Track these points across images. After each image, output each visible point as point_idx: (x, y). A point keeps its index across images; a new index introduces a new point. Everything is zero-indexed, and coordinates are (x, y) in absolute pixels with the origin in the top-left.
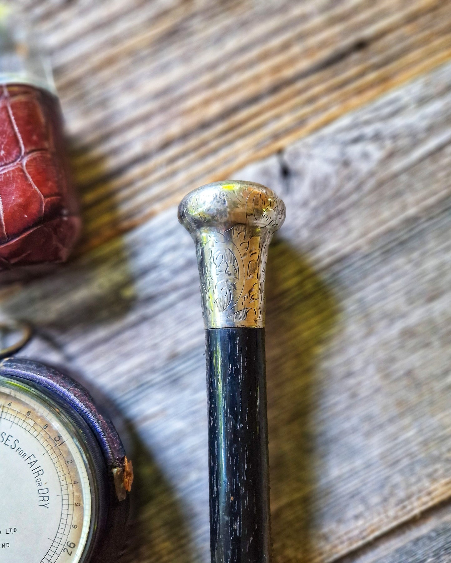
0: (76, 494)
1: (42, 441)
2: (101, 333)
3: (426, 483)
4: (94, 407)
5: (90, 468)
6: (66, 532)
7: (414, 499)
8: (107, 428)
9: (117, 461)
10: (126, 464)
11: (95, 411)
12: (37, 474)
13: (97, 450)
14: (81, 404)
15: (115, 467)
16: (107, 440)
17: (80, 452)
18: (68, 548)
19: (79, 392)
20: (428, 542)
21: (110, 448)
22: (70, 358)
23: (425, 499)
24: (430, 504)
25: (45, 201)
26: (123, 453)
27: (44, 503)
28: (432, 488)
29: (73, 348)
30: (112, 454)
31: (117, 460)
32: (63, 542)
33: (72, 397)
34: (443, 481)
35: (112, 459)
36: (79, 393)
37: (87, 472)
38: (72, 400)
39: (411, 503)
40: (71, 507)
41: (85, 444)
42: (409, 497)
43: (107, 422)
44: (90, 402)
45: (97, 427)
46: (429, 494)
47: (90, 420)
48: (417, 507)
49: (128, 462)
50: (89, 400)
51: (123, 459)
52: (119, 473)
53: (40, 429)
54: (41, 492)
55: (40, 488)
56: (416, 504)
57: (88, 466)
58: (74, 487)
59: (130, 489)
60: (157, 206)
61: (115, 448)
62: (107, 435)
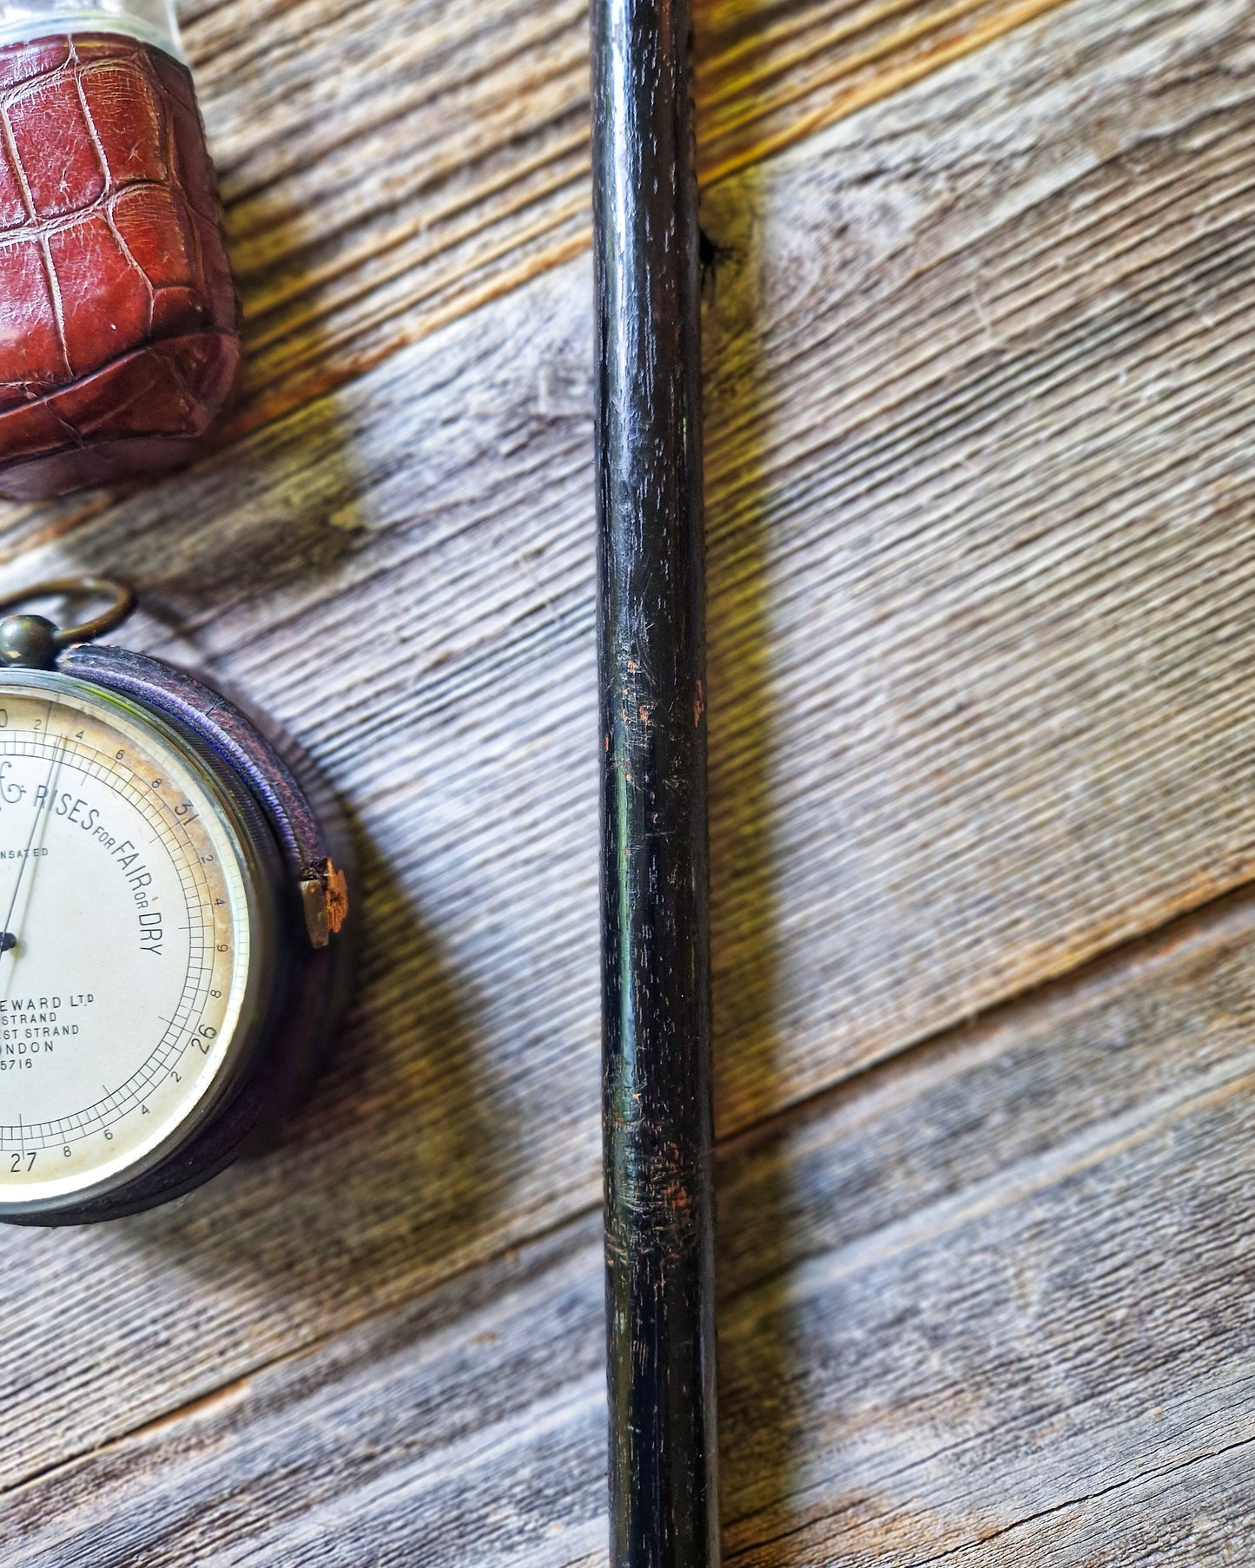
0: (219, 925)
1: (149, 813)
2: (285, 607)
3: (990, 948)
4: (262, 752)
5: (249, 868)
6: (198, 1006)
7: (962, 981)
8: (290, 798)
9: (311, 868)
10: (330, 874)
11: (264, 762)
12: (137, 883)
13: (268, 842)
14: (233, 745)
15: (305, 879)
16: (289, 823)
17: (228, 834)
18: (202, 1038)
19: (231, 719)
20: (993, 1078)
21: (296, 839)
22: (214, 660)
23: (988, 983)
24: (1000, 995)
25: (155, 296)
26: (323, 851)
27: (151, 943)
28: (1005, 960)
29: (221, 639)
30: (301, 852)
31: (311, 865)
32: (191, 1026)
33: (216, 729)
34: (1031, 946)
35: (298, 863)
36: (232, 723)
37: (243, 877)
38: (216, 736)
39: (956, 991)
40: (208, 953)
41: (239, 821)
42: (952, 979)
43: (289, 785)
45: (268, 794)
46: (997, 972)
47: (253, 779)
48: (969, 1003)
49: (336, 870)
51: (323, 865)
52: (313, 893)
53: (143, 788)
54: (144, 920)
55: (143, 911)
56: (966, 994)
57: (245, 864)
58: (216, 911)
59: (337, 928)
60: (411, 324)
61: (306, 842)
62: (289, 812)
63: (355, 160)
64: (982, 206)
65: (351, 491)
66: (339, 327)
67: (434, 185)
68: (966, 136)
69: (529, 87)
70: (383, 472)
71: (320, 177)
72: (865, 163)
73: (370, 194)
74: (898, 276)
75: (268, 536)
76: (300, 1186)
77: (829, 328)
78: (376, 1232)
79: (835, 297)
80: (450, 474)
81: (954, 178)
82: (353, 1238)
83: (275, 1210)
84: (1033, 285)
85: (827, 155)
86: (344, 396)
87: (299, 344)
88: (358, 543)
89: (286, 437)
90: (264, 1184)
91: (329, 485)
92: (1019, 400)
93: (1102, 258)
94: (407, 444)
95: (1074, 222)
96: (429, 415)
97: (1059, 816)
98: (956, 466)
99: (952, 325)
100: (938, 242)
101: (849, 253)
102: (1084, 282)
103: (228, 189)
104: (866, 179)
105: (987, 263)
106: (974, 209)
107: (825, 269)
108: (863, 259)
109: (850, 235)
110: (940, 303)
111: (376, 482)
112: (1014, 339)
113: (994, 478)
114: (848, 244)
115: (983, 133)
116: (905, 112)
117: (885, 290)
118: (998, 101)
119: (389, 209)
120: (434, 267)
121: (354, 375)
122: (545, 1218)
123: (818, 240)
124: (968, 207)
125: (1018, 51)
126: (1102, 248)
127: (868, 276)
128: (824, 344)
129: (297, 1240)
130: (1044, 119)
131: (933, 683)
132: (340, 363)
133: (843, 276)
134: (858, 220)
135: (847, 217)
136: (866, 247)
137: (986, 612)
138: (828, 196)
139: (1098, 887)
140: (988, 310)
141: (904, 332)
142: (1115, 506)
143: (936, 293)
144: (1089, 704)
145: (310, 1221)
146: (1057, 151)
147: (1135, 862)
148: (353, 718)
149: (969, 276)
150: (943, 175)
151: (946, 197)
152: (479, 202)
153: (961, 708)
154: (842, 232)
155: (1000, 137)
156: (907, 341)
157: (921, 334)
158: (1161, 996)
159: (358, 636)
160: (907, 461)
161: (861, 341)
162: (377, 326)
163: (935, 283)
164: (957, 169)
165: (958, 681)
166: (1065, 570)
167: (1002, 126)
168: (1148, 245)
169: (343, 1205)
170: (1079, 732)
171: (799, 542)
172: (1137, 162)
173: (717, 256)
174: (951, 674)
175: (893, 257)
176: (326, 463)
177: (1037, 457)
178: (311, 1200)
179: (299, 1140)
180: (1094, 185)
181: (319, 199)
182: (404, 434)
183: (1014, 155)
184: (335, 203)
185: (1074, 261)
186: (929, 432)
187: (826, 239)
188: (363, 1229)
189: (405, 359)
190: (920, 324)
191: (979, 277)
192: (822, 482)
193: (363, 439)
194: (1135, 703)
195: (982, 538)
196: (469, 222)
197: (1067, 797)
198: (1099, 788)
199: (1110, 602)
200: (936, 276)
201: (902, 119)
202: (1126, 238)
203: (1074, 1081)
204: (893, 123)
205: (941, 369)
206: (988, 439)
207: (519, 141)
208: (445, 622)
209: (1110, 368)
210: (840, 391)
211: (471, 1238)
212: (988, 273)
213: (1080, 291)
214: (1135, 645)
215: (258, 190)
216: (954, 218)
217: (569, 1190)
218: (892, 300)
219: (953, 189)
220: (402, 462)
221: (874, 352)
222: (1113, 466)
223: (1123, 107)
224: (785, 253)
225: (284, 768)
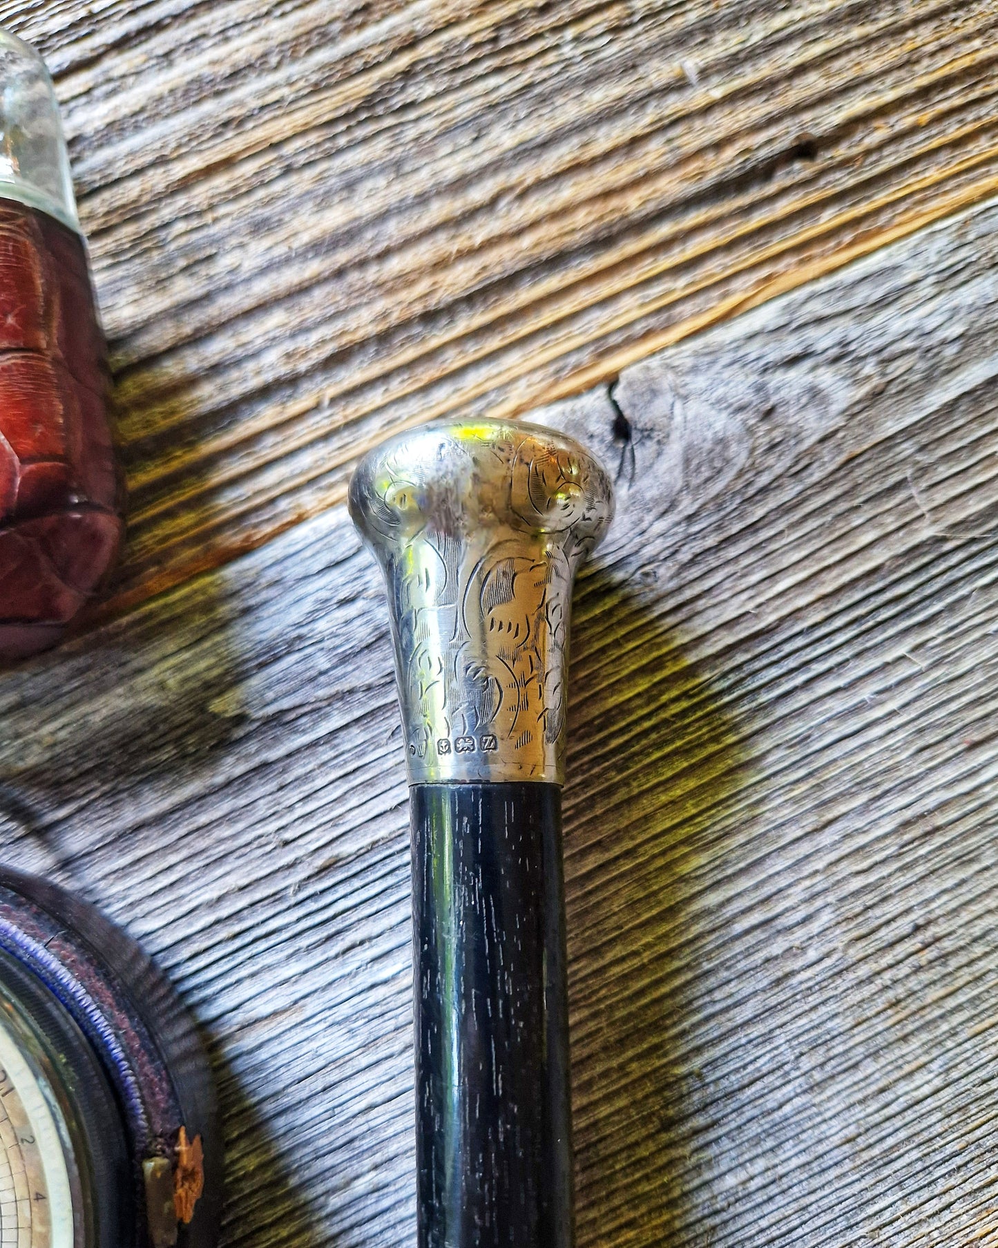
0: (38, 1228)
2: (153, 803)
4: (108, 993)
8: (139, 1051)
9: (160, 1140)
10: (182, 1147)
11: (110, 1005)
13: (107, 1107)
14: (74, 986)
15: (151, 1156)
16: (136, 1082)
17: (53, 1115)
19: (74, 952)
21: (143, 1103)
26: (176, 1118)
29: (77, 840)
30: (149, 1120)
31: (161, 1136)
33: (55, 965)
35: (144, 1135)
36: (74, 956)
37: (69, 1170)
38: (53, 974)
41: (69, 1094)
43: (139, 1034)
44: (99, 980)
45: (113, 1046)
47: (95, 1028)
49: (190, 1140)
50: (97, 974)
51: (174, 1136)
52: (159, 1175)
57: (72, 1155)
58: (34, 1209)
59: (188, 1216)
60: (309, 500)
61: (156, 1104)
62: (137, 1068)
63: (254, 332)
64: (913, 391)
65: (235, 675)
66: (230, 502)
67: (339, 359)
68: (895, 322)
69: (441, 265)
70: (270, 656)
71: (217, 348)
72: (792, 345)
73: (271, 365)
74: (830, 461)
75: (138, 724)
77: (758, 512)
79: (764, 480)
80: (344, 659)
81: (884, 363)
84: (972, 471)
85: (751, 337)
86: (231, 572)
87: (187, 519)
88: (239, 733)
89: (165, 616)
91: (209, 669)
92: (965, 589)
94: (299, 625)
96: (324, 594)
98: (900, 660)
99: (889, 512)
100: (870, 426)
101: (777, 435)
103: (120, 358)
104: (793, 361)
105: (922, 448)
106: (906, 394)
107: (752, 451)
108: (792, 442)
109: (777, 418)
110: (875, 488)
111: (262, 666)
112: (955, 527)
113: (941, 674)
114: (776, 427)
115: (911, 321)
116: (828, 298)
117: (816, 474)
118: (925, 289)
119: (292, 382)
120: (336, 442)
121: (245, 550)
123: (744, 422)
124: (900, 392)
125: (941, 242)
127: (798, 459)
128: (753, 528)
130: (972, 308)
132: (232, 539)
133: (771, 460)
134: (786, 403)
135: (774, 400)
136: (794, 430)
138: (753, 378)
140: (924, 496)
141: (839, 516)
143: (871, 478)
146: (986, 342)
148: (224, 932)
149: (904, 462)
150: (873, 360)
151: (876, 381)
152: (385, 377)
153: (917, 930)
154: (769, 413)
155: (930, 324)
156: (842, 527)
157: (856, 519)
159: (234, 837)
160: (847, 653)
161: (793, 526)
162: (272, 501)
163: (868, 468)
164: (885, 354)
165: (912, 898)
167: (930, 315)
171: (731, 739)
173: (636, 435)
174: (906, 889)
175: (823, 440)
176: (207, 644)
181: (216, 369)
182: (296, 615)
183: (944, 343)
184: (234, 374)
186: (869, 623)
187: (751, 418)
189: (300, 534)
190: (854, 509)
191: (915, 463)
192: (754, 673)
193: (249, 619)
195: (931, 738)
196: (375, 398)
200: (870, 460)
201: (827, 304)
204: (817, 308)
205: (879, 556)
206: (932, 632)
207: (429, 317)
208: (334, 822)
210: (770, 578)
212: (924, 458)
215: (152, 359)
216: (886, 403)
218: (824, 485)
219: (883, 374)
220: (292, 646)
221: (807, 537)
224: (709, 435)
225: (133, 1013)
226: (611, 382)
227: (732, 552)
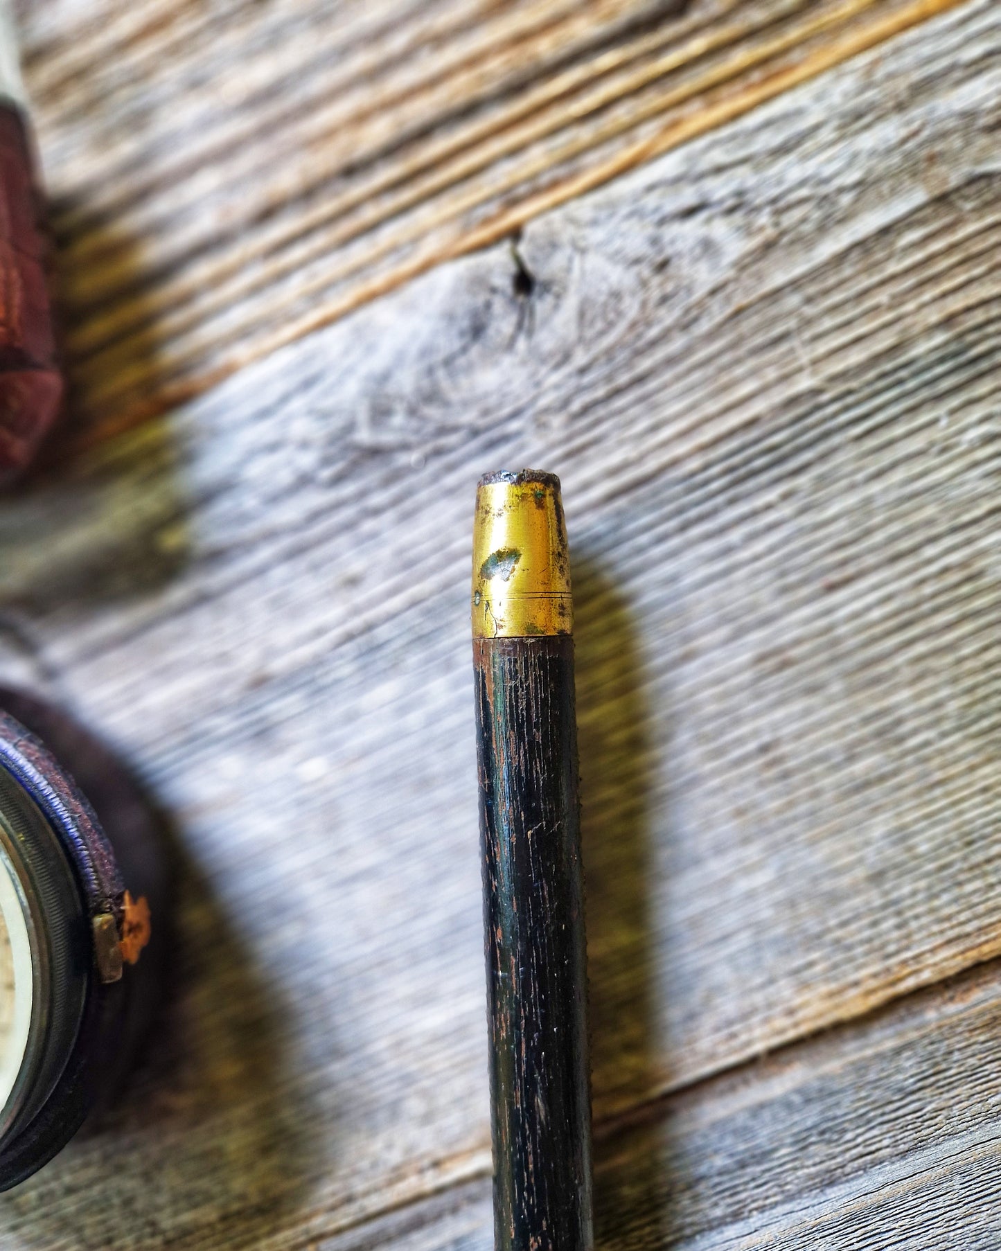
3: (785, 990)
4: (65, 784)
5: (33, 915)
7: (755, 1019)
8: (90, 830)
9: (110, 900)
10: (127, 906)
11: (67, 794)
14: (38, 778)
15: (101, 912)
16: (89, 855)
17: (13, 881)
19: (37, 751)
20: (783, 1114)
21: (95, 871)
23: (781, 1022)
24: (791, 1034)
26: (122, 884)
28: (797, 1001)
30: (100, 884)
31: (109, 897)
33: (22, 761)
34: (824, 989)
35: (96, 896)
36: (38, 755)
37: (27, 923)
38: (21, 768)
39: (750, 1029)
41: (26, 865)
42: (745, 1016)
43: (90, 817)
44: (57, 774)
45: (70, 826)
46: (791, 1012)
47: (55, 812)
48: (760, 1038)
49: (134, 901)
50: (56, 769)
51: (119, 899)
52: (105, 927)
56: (758, 1032)
57: (29, 912)
59: (133, 958)
60: (240, 351)
61: (106, 873)
62: (90, 845)
64: (806, 242)
68: (792, 170)
69: (361, 118)
70: (208, 496)
72: (688, 196)
73: (204, 224)
74: (718, 312)
76: (120, 1169)
77: (645, 364)
78: (186, 1217)
79: (653, 332)
80: (272, 500)
81: (779, 212)
82: (167, 1222)
83: (96, 1191)
84: (856, 323)
85: (651, 188)
90: (87, 1165)
92: (836, 440)
93: (927, 296)
95: (901, 259)
97: (860, 861)
98: (769, 507)
99: (770, 364)
100: (760, 277)
101: (669, 287)
102: (908, 321)
104: (690, 213)
105: (809, 300)
106: (798, 247)
107: (644, 304)
108: (682, 293)
109: (671, 270)
110: (759, 340)
112: (834, 379)
113: (807, 520)
114: (668, 279)
115: (810, 167)
116: (730, 145)
117: (704, 326)
118: (826, 134)
119: (223, 239)
121: (184, 400)
122: (343, 1217)
123: (639, 275)
124: (792, 242)
125: (848, 83)
126: (926, 287)
127: (687, 311)
128: (640, 380)
129: (116, 1218)
130: (873, 153)
131: (737, 722)
133: (662, 312)
134: (679, 255)
135: (669, 251)
136: (685, 282)
137: (795, 653)
138: (650, 230)
139: (896, 934)
140: (808, 349)
141: (723, 369)
142: (929, 551)
143: (756, 330)
144: (895, 751)
145: (128, 1202)
146: (885, 187)
147: (932, 911)
149: (790, 314)
150: (768, 210)
151: (770, 232)
153: (764, 749)
154: (662, 266)
155: (827, 171)
156: (724, 379)
157: (739, 371)
158: (956, 1042)
160: (720, 499)
161: (678, 378)
163: (755, 320)
164: (782, 204)
165: (762, 722)
166: (876, 614)
167: (830, 160)
168: (975, 285)
169: (157, 1190)
170: (882, 778)
172: (966, 198)
173: (537, 289)
174: (757, 714)
175: (713, 292)
177: (852, 500)
178: (130, 1184)
179: (116, 1128)
180: (922, 222)
183: (841, 190)
185: (898, 300)
186: (742, 471)
187: (646, 271)
188: (176, 1213)
189: (234, 386)
190: (738, 362)
191: (800, 314)
194: (941, 752)
195: (793, 578)
196: (298, 253)
197: (867, 843)
198: (901, 835)
199: (921, 648)
200: (756, 313)
201: (728, 151)
202: (953, 277)
203: (863, 1121)
204: (718, 156)
205: (758, 407)
206: (803, 480)
207: (351, 171)
209: (932, 409)
210: (655, 428)
211: (274, 1231)
212: (809, 311)
213: (904, 330)
214: (944, 693)
216: (777, 254)
217: (367, 1194)
218: (711, 336)
219: (777, 224)
221: (691, 389)
222: (930, 511)
223: (956, 142)
224: (604, 287)
225: (86, 800)
226: (515, 234)
227: (620, 402)
